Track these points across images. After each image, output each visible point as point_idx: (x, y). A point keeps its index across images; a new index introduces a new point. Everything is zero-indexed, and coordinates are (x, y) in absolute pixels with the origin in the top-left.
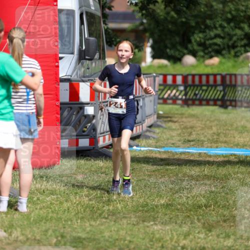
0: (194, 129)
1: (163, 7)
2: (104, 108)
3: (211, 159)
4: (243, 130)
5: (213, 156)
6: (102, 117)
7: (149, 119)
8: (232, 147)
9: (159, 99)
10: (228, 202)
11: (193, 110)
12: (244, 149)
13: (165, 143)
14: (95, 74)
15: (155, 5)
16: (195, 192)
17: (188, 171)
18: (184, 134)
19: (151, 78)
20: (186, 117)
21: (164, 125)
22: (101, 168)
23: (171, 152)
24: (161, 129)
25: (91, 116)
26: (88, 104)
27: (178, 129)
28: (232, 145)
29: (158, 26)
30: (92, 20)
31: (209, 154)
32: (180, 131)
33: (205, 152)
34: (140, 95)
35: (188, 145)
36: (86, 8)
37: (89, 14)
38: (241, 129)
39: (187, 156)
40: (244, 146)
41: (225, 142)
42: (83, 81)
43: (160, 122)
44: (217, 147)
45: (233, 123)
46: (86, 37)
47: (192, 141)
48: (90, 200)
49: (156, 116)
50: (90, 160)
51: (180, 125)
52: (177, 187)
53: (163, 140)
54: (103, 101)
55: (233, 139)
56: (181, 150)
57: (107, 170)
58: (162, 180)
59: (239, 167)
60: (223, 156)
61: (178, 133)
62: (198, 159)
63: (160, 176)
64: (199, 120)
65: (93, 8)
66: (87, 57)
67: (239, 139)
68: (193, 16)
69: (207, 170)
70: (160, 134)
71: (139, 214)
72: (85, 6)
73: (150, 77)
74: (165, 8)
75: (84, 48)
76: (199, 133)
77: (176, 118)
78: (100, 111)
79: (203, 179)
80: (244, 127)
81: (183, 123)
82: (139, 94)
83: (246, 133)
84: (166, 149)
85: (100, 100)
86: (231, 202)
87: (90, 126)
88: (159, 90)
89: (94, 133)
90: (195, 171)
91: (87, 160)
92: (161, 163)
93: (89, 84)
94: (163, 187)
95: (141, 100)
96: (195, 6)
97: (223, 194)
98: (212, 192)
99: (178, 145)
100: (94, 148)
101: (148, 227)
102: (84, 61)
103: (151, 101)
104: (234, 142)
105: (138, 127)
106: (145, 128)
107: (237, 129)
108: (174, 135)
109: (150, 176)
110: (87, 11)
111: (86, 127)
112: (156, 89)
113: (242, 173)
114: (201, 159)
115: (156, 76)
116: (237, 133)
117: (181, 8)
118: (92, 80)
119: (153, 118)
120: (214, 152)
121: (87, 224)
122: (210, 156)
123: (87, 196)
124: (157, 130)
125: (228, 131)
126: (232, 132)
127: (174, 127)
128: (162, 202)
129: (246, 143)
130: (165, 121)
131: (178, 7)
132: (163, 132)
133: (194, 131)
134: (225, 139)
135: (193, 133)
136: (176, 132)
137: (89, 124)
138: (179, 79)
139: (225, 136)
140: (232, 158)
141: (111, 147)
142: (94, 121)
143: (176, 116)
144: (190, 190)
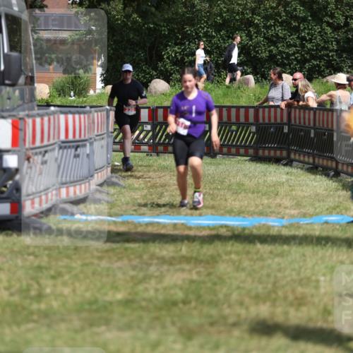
0: (167, 187)
1: (121, 6)
2: (32, 157)
3: (192, 233)
4: (239, 189)
5: (194, 228)
6: (29, 171)
7: (100, 174)
8: (222, 215)
9: (115, 143)
10: (216, 295)
11: (165, 160)
12: (241, 218)
13: (124, 209)
14: (18, 106)
15: (109, 4)
16: (168, 281)
17: (157, 251)
18: (151, 195)
19: (102, 113)
20: (154, 171)
21: (121, 182)
22: (28, 247)
23: (132, 223)
24: (118, 189)
25: (13, 170)
26: (7, 151)
27: (143, 189)
28: (222, 212)
29: (113, 36)
30: (15, 26)
31: (189, 225)
32: (146, 191)
33: (182, 222)
34: (87, 138)
35: (158, 212)
36: (6, 9)
37: (10, 18)
38: (237, 188)
39: (155, 229)
40: (240, 213)
41: (213, 207)
42: (3, 117)
43: (116, 177)
44: (200, 215)
45: (225, 178)
46: (6, 51)
47: (164, 205)
48: (12, 295)
49: (109, 169)
50: (11, 235)
51: (146, 183)
52: (141, 275)
53: (120, 204)
54: (32, 146)
55: (223, 203)
56: (147, 220)
57: (36, 250)
58: (119, 264)
59: (233, 245)
60: (209, 227)
61: (143, 194)
62: (171, 233)
63: (115, 259)
64: (173, 175)
65: (16, 9)
66: (7, 82)
67: (233, 202)
68: (165, 20)
69: (184, 249)
70: (116, 196)
71: (84, 315)
72: (5, 6)
73: (100, 111)
74: (124, 9)
75: (2, 68)
76: (174, 193)
77: (139, 171)
78: (26, 162)
79: (180, 262)
80: (240, 185)
81: (150, 179)
82: (85, 136)
83: (243, 194)
84: (126, 218)
85: (27, 146)
86: (221, 296)
87: (11, 185)
88: (115, 130)
89: (18, 195)
90: (167, 250)
91: (7, 235)
92: (118, 239)
93: (10, 121)
94: (120, 275)
95: (88, 144)
96: (169, 5)
97: (209, 285)
98: (192, 282)
99: (142, 212)
100: (17, 217)
101: (98, 334)
102: (3, 87)
103: (102, 147)
104: (226, 207)
105: (83, 186)
106: (93, 187)
107: (229, 188)
108: (136, 197)
109: (100, 258)
110: (7, 12)
111: (5, 187)
112: (111, 129)
113: (237, 253)
114: (176, 232)
115: (111, 110)
116: (230, 193)
117: (148, 8)
118: (14, 116)
119: (105, 171)
120: (196, 222)
121: (7, 331)
122: (190, 228)
123: (7, 289)
124: (112, 190)
125: (216, 191)
126: (222, 192)
127: (136, 186)
128: (119, 296)
129: (243, 208)
130: (124, 177)
131: (144, 7)
132: (120, 193)
133: (167, 191)
134: (212, 203)
135: (165, 194)
136: (139, 193)
137: (10, 182)
138: (144, 114)
139: (212, 199)
140: (223, 231)
141: (42, 215)
142: (17, 177)
143: (140, 168)
144: (160, 278)
